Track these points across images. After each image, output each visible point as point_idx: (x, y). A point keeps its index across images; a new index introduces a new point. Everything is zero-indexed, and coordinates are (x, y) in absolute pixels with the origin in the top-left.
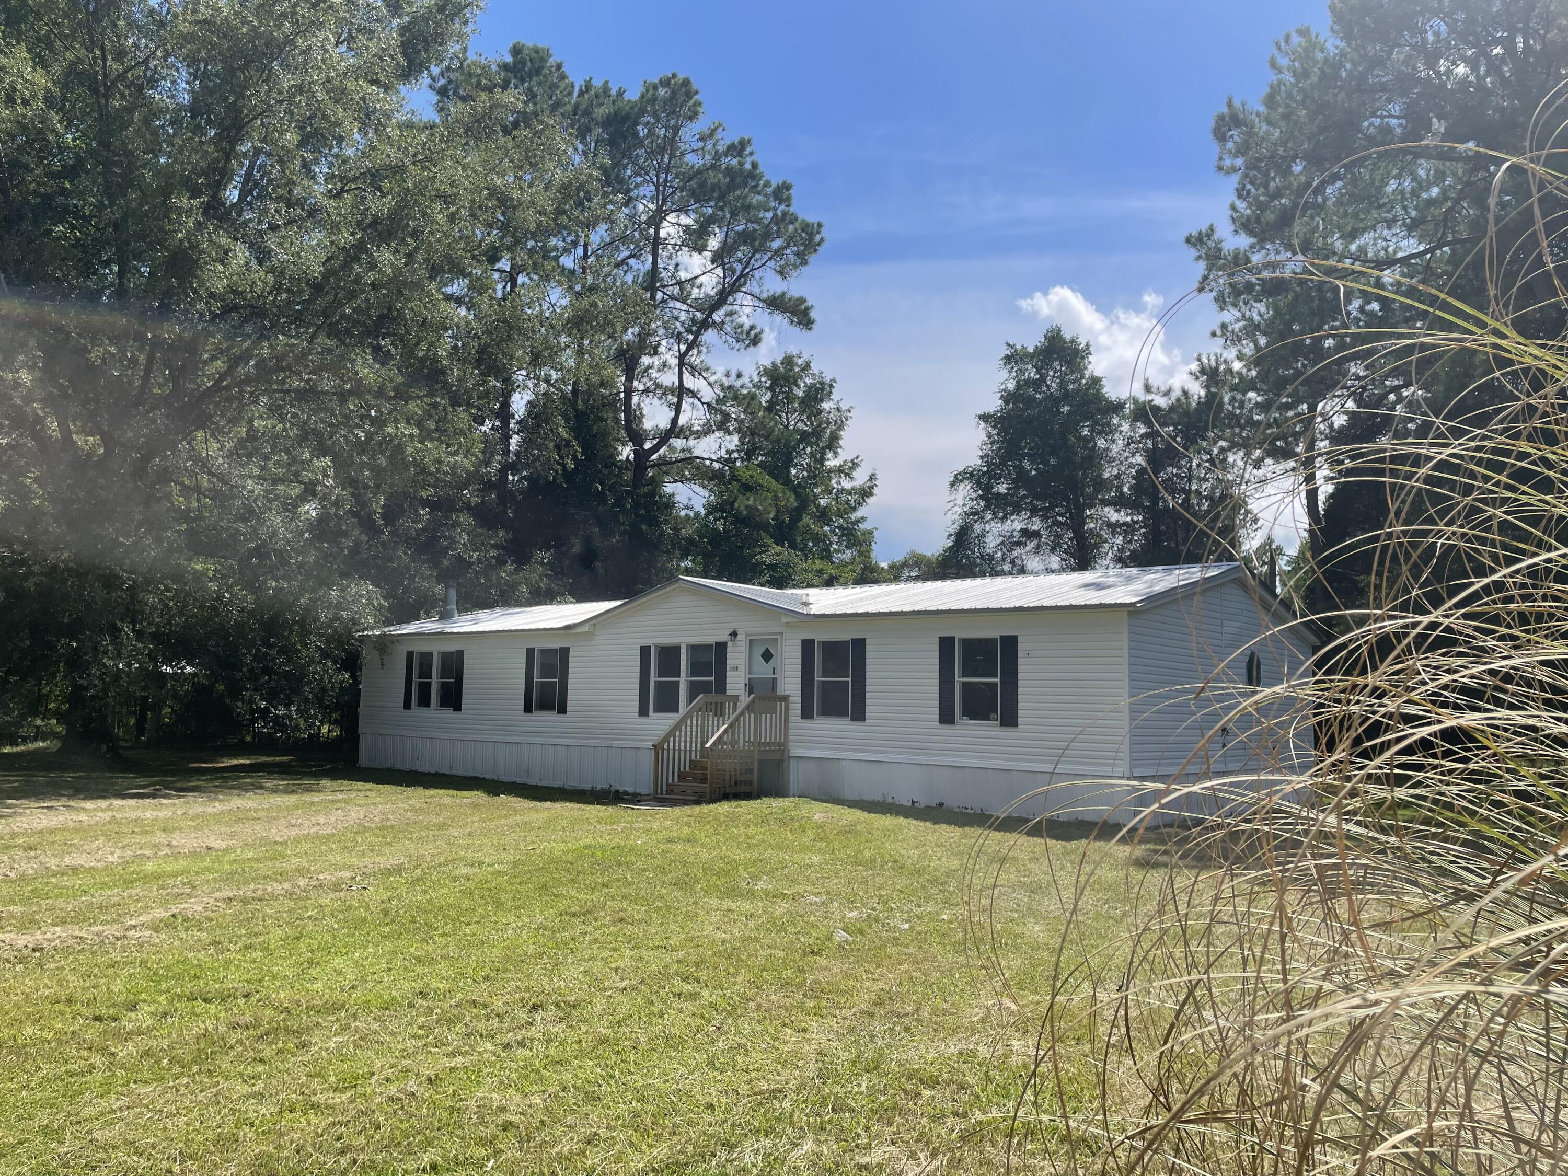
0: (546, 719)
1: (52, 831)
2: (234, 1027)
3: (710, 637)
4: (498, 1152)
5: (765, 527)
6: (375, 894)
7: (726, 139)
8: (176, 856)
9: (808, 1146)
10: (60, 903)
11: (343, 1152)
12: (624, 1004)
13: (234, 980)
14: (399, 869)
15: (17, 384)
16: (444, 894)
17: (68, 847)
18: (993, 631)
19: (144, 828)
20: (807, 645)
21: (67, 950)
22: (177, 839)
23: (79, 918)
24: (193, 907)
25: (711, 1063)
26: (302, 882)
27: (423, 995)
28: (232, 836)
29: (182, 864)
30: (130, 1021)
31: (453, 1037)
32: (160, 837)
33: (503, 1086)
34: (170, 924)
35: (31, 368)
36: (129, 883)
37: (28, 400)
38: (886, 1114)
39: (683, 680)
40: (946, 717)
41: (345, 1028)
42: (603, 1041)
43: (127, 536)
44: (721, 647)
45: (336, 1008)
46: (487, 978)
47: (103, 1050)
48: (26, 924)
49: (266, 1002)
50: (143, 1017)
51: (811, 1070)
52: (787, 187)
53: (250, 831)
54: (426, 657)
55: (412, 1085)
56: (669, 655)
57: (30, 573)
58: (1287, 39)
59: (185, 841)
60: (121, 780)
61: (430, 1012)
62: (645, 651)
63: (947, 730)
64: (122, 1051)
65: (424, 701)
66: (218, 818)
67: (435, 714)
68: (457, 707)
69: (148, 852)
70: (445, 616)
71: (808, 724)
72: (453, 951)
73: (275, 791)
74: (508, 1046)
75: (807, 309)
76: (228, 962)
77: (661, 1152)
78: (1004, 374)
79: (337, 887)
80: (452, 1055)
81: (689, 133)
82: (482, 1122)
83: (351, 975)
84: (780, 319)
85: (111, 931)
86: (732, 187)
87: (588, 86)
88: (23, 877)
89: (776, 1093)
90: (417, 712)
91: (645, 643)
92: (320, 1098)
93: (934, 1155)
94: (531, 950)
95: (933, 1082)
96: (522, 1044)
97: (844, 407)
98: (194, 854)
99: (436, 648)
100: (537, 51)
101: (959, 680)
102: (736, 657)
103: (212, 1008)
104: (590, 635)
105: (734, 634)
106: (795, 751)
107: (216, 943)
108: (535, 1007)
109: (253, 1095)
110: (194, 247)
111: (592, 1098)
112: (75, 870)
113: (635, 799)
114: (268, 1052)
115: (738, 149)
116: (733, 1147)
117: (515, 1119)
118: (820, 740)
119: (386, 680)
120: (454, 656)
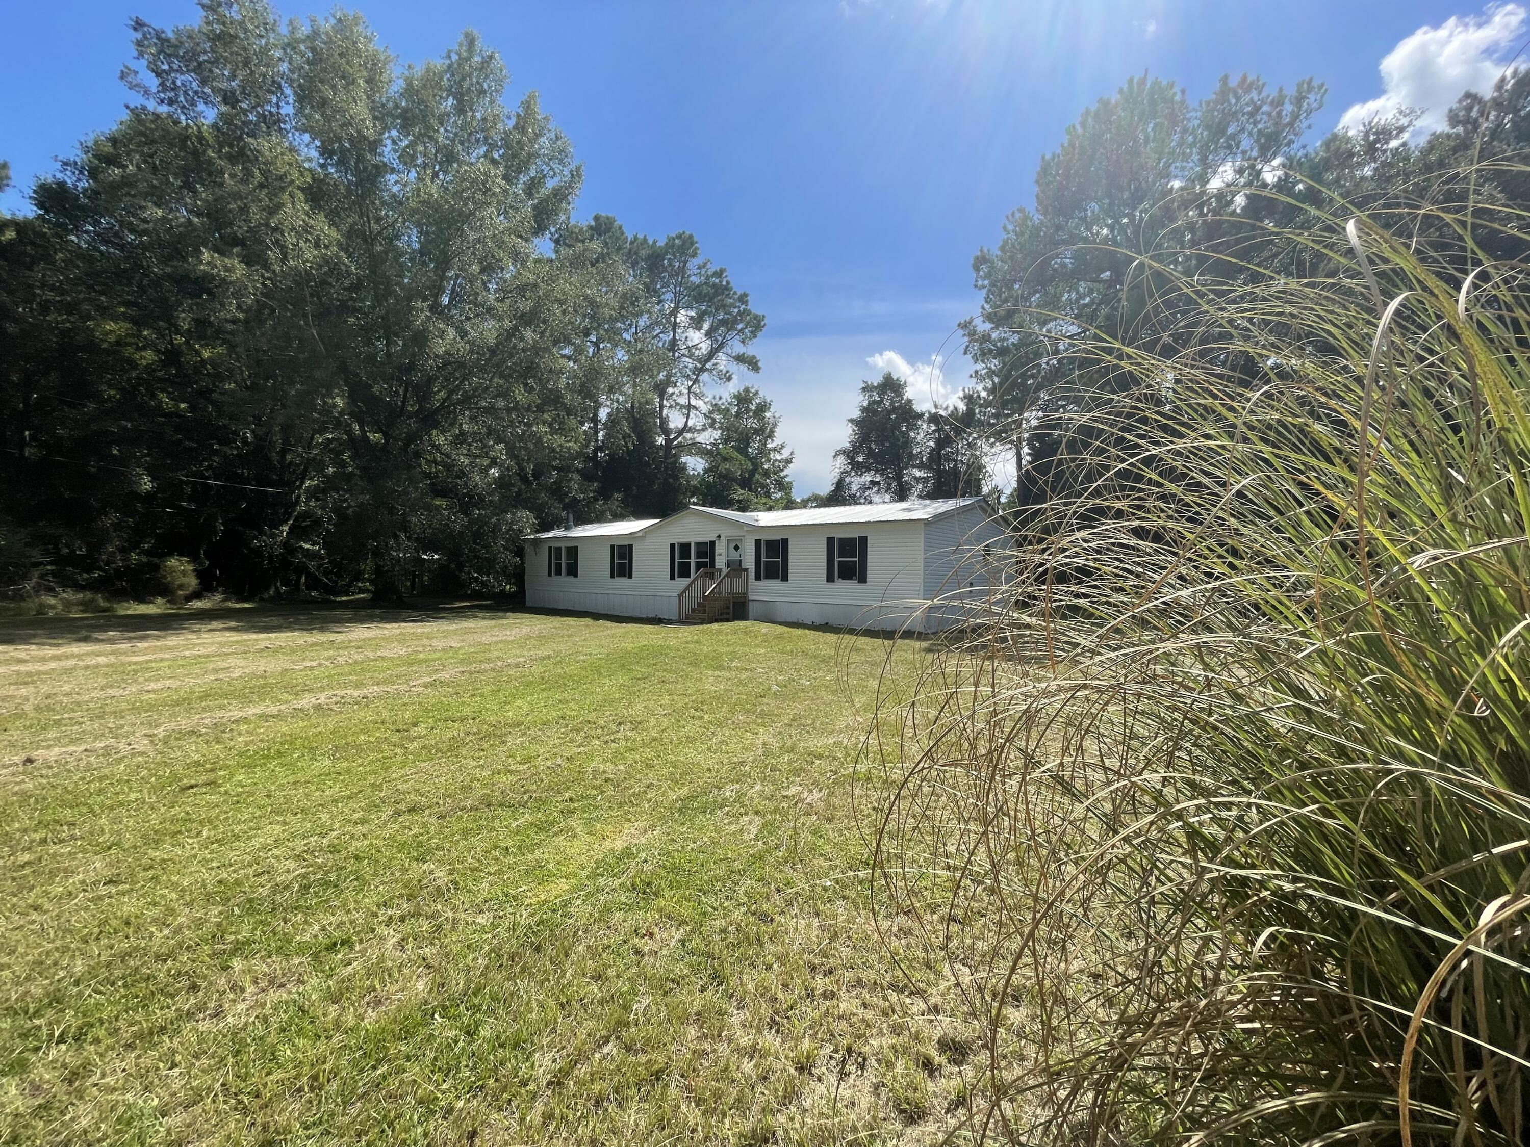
0: (622, 582)
1: (369, 639)
2: (468, 734)
3: (707, 538)
4: (603, 792)
5: (734, 480)
6: (537, 669)
7: (712, 268)
8: (435, 651)
9: (758, 787)
10: (376, 674)
11: (525, 793)
12: (665, 722)
13: (467, 711)
14: (549, 657)
15: (335, 406)
16: (572, 669)
17: (378, 647)
18: (855, 534)
19: (419, 637)
20: (758, 543)
21: (380, 698)
22: (435, 642)
23: (386, 682)
24: (445, 676)
25: (709, 749)
26: (499, 664)
27: (563, 718)
28: (463, 641)
29: (438, 655)
30: (414, 731)
31: (579, 738)
32: (426, 642)
33: (605, 761)
34: (433, 684)
35: (342, 396)
36: (411, 664)
37: (341, 413)
38: (797, 772)
39: (693, 561)
40: (830, 578)
41: (524, 734)
42: (655, 739)
43: (399, 486)
44: (713, 543)
45: (519, 724)
46: (595, 710)
47: (402, 746)
48: (358, 685)
49: (484, 722)
50: (421, 729)
51: (760, 752)
52: (745, 295)
53: (470, 638)
54: (560, 548)
55: (559, 761)
56: (685, 546)
57: (349, 506)
58: (1013, 214)
59: (438, 644)
60: (404, 614)
61: (567, 726)
62: (672, 546)
63: (830, 585)
64: (411, 747)
65: (559, 573)
66: (455, 632)
67: (564, 579)
68: (576, 575)
69: (420, 649)
70: (567, 528)
71: (758, 583)
72: (577, 697)
73: (484, 618)
74: (607, 742)
75: (756, 363)
76: (463, 703)
77: (685, 791)
78: (861, 397)
79: (517, 666)
80: (579, 746)
81: (692, 264)
82: (594, 778)
83: (526, 707)
84: (743, 368)
85: (404, 688)
86: (716, 294)
87: (636, 238)
88: (356, 662)
89: (742, 763)
90: (555, 578)
91: (672, 542)
92: (513, 768)
93: (820, 791)
94: (617, 696)
95: (820, 757)
96: (613, 741)
97: (777, 415)
98: (443, 650)
99: (563, 545)
100: (608, 218)
101: (837, 559)
102: (721, 549)
103: (456, 725)
104: (643, 537)
105: (719, 537)
106: (751, 598)
107: (457, 693)
108: (620, 724)
109: (479, 766)
110: (426, 330)
111: (649, 766)
112: (383, 658)
113: (669, 622)
114: (485, 746)
115: (719, 274)
116: (720, 789)
117: (611, 776)
118: (764, 591)
119: (539, 563)
120: (573, 550)
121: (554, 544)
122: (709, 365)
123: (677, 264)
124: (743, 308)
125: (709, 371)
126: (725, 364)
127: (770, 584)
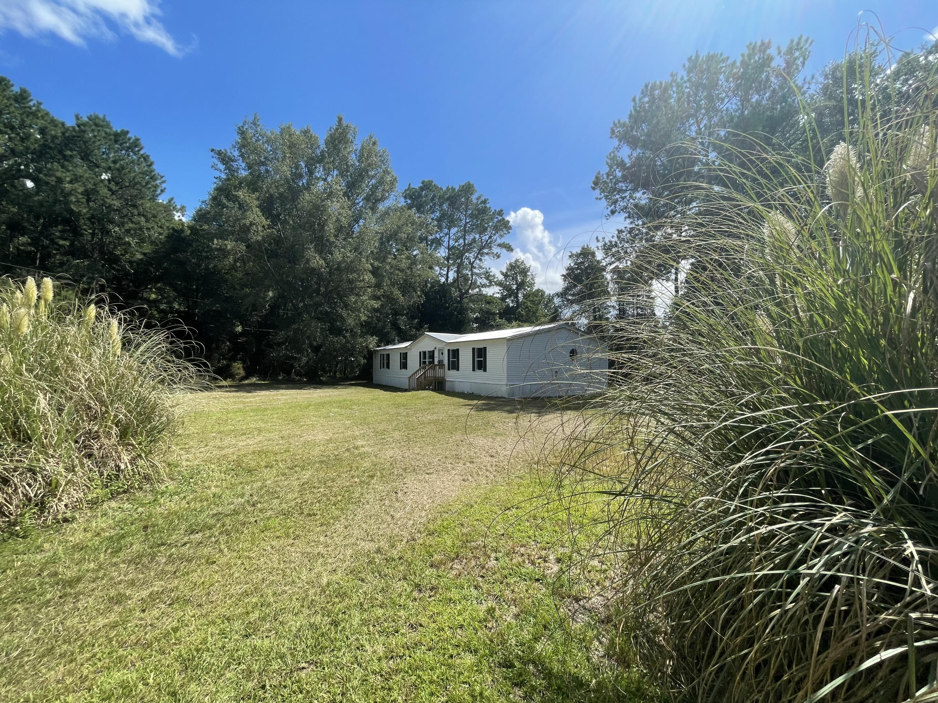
0: (404, 370)
3: (432, 349)
7: (483, 199)
18: (481, 346)
20: (449, 350)
39: (427, 360)
40: (474, 370)
44: (434, 351)
52: (502, 211)
54: (384, 356)
56: (425, 353)
62: (420, 353)
63: (474, 373)
65: (383, 367)
67: (385, 370)
68: (389, 368)
70: (394, 344)
71: (449, 372)
78: (568, 262)
81: (474, 198)
84: (504, 250)
90: (382, 369)
91: (421, 350)
97: (534, 274)
99: (385, 353)
101: (476, 359)
102: (436, 354)
104: (410, 349)
105: (436, 348)
106: (447, 379)
113: (406, 390)
118: (451, 376)
119: (377, 362)
120: (388, 355)
121: (382, 353)
122: (486, 251)
123: (463, 200)
124: (500, 218)
125: (487, 254)
126: (495, 250)
127: (453, 372)
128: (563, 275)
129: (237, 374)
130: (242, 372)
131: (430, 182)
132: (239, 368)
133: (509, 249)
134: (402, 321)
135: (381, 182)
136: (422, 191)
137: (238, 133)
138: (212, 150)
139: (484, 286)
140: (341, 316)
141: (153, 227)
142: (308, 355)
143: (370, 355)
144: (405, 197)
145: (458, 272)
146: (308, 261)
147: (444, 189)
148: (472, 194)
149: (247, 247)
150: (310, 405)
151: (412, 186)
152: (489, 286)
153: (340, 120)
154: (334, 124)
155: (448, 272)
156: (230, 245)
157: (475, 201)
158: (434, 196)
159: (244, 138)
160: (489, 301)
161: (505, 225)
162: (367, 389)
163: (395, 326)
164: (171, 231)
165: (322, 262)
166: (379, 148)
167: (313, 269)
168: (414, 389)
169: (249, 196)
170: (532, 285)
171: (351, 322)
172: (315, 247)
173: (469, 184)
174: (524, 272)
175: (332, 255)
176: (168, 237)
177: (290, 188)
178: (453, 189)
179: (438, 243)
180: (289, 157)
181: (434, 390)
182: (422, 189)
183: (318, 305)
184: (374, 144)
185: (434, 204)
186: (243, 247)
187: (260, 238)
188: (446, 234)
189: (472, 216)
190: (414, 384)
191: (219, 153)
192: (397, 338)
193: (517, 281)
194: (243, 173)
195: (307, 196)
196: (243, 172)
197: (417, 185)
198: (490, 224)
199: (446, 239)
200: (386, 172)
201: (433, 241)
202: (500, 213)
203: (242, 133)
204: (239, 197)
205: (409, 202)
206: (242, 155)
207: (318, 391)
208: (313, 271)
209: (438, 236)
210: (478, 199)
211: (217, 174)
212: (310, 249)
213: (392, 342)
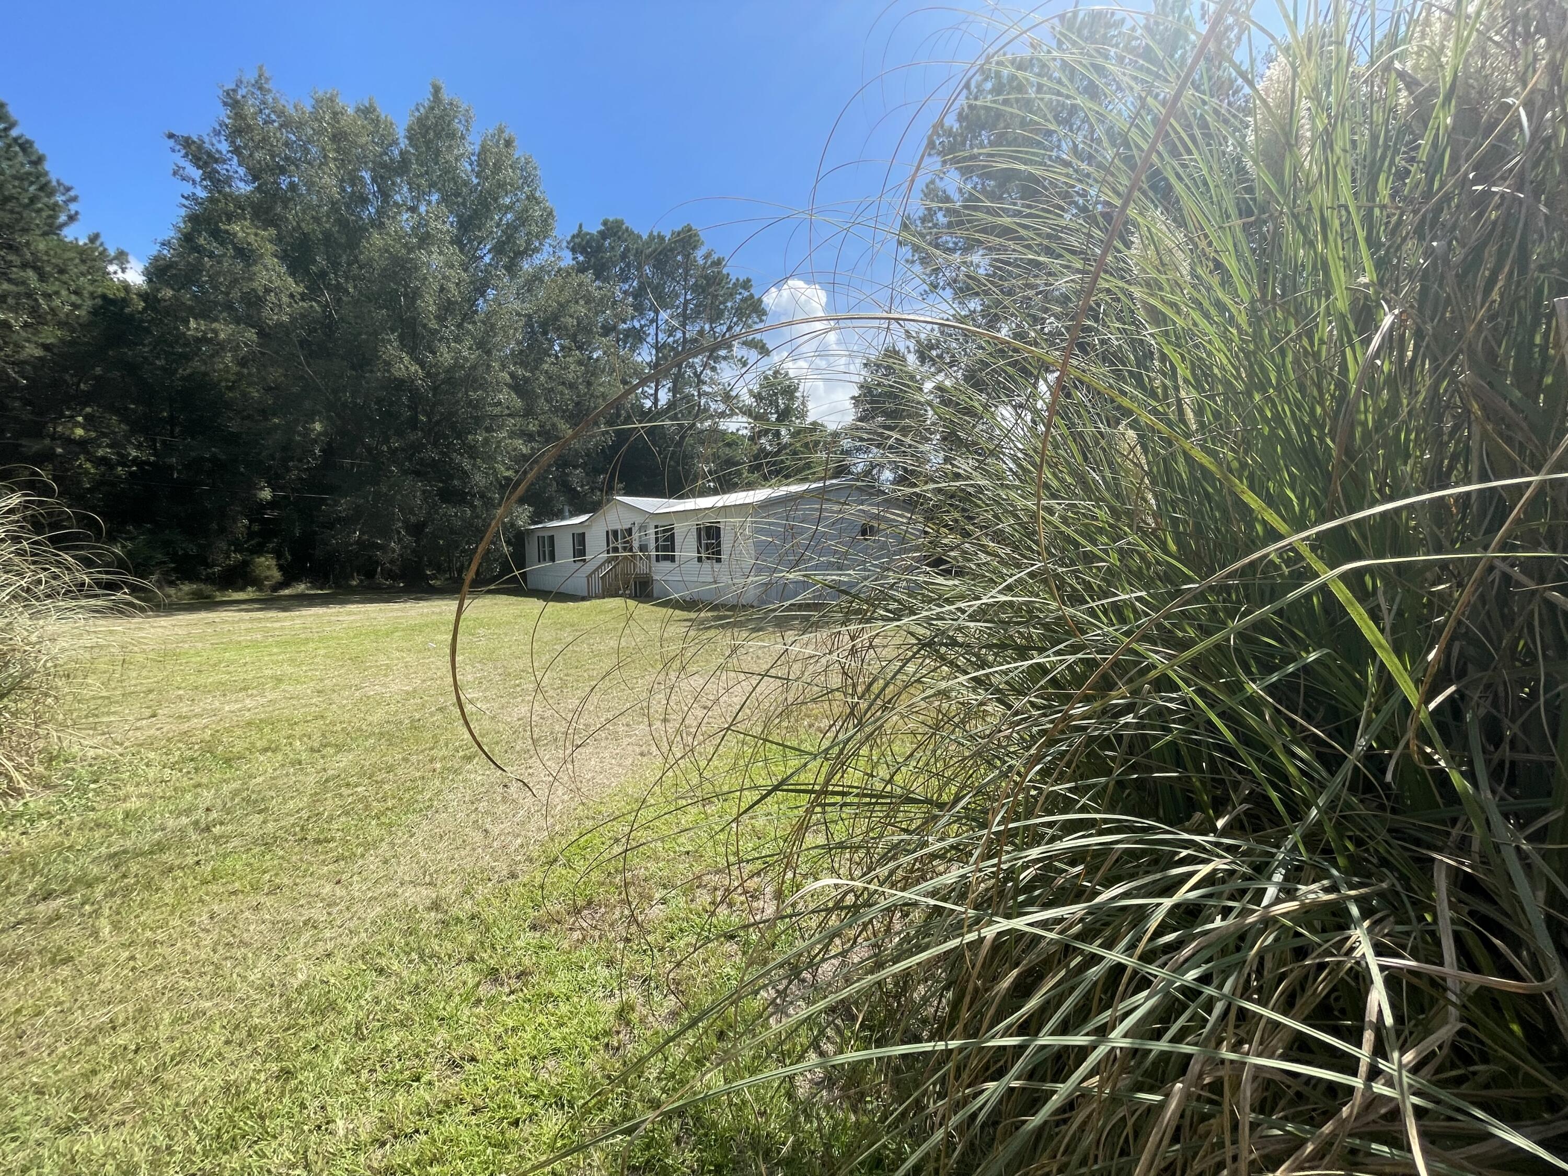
0: (580, 564)
3: (627, 526)
18: (712, 520)
39: (620, 545)
52: (749, 280)
54: (544, 539)
56: (615, 533)
62: (608, 533)
65: (544, 559)
68: (554, 560)
70: (563, 519)
71: (658, 564)
75: (766, 347)
78: (862, 374)
84: (755, 353)
97: (806, 395)
99: (547, 534)
100: (617, 221)
101: (703, 543)
102: (635, 534)
104: (588, 526)
105: (634, 524)
106: (654, 577)
113: (583, 599)
118: (661, 572)
119: (532, 549)
120: (552, 538)
121: (541, 534)
122: (723, 353)
123: (679, 258)
124: (746, 294)
125: (725, 358)
126: (738, 351)
127: (667, 565)
128: (853, 398)
129: (267, 578)
130: (277, 575)
131: (619, 224)
132: (269, 568)
133: (764, 351)
134: (577, 477)
135: (523, 219)
136: (604, 239)
137: (225, 104)
138: (171, 136)
139: (722, 415)
140: (459, 468)
141: (57, 293)
142: (400, 540)
143: (519, 539)
144: (573, 250)
145: (674, 390)
146: (388, 364)
147: (645, 237)
148: (694, 248)
149: (261, 334)
150: (396, 630)
151: (585, 230)
152: (731, 416)
153: (437, 90)
154: (426, 98)
155: (657, 390)
156: (224, 331)
157: (701, 262)
158: (627, 249)
159: (239, 116)
160: (732, 442)
161: (754, 308)
162: (513, 599)
163: (565, 487)
164: (99, 301)
165: (414, 368)
166: (518, 153)
167: (402, 381)
168: (597, 597)
169: (256, 235)
170: (803, 415)
171: (479, 479)
172: (401, 338)
173: (690, 230)
174: (790, 392)
175: (434, 353)
176: (95, 312)
177: (342, 223)
178: (661, 238)
179: (637, 336)
180: (335, 159)
181: (634, 597)
182: (603, 235)
183: (417, 447)
184: (508, 143)
185: (628, 265)
186: (251, 335)
187: (285, 318)
188: (652, 321)
189: (695, 288)
190: (598, 587)
191: (187, 143)
192: (566, 508)
193: (777, 407)
194: (243, 188)
195: (377, 239)
196: (241, 185)
197: (594, 228)
198: (729, 304)
199: (652, 330)
200: (531, 198)
201: (628, 333)
202: (746, 285)
203: (234, 103)
204: (235, 235)
205: (581, 258)
206: (237, 151)
207: (422, 604)
208: (400, 385)
209: (637, 325)
210: (706, 257)
211: (188, 189)
212: (389, 341)
213: (559, 515)
